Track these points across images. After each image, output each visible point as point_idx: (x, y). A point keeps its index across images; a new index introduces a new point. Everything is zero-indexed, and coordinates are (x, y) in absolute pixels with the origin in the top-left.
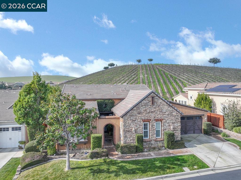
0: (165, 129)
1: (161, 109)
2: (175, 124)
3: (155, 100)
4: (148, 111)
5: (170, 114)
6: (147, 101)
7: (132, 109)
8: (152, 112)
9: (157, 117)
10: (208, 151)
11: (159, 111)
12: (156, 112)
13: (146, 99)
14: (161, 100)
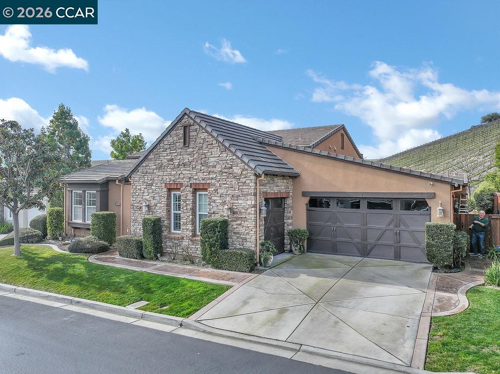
0: (214, 213)
1: (203, 156)
2: (240, 202)
3: (192, 134)
4: (176, 162)
5: (226, 170)
6: (175, 138)
7: (147, 158)
8: (184, 165)
9: (196, 179)
11: (199, 162)
12: (194, 166)
13: (173, 132)
14: (206, 134)
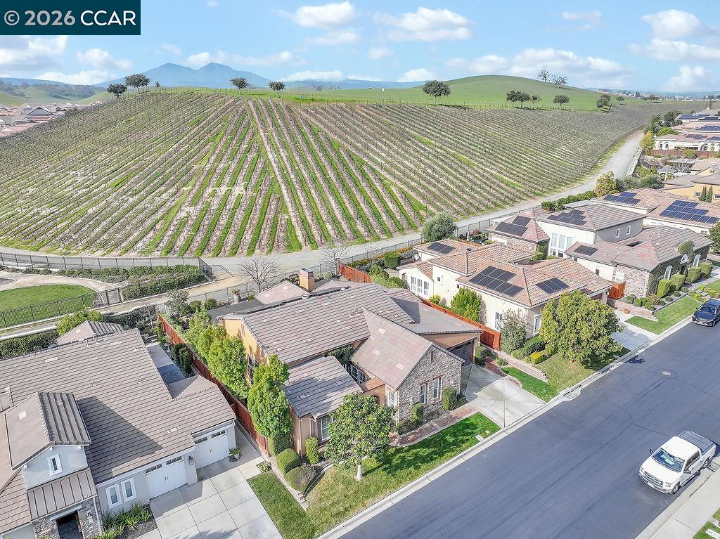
0: (444, 387)
1: (440, 363)
2: (455, 377)
3: (434, 354)
4: (427, 371)
5: (450, 366)
6: (426, 359)
7: (409, 375)
8: (431, 371)
9: (436, 375)
10: (493, 402)
11: (438, 366)
12: (435, 369)
13: (425, 356)
14: (442, 353)
